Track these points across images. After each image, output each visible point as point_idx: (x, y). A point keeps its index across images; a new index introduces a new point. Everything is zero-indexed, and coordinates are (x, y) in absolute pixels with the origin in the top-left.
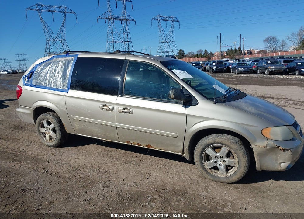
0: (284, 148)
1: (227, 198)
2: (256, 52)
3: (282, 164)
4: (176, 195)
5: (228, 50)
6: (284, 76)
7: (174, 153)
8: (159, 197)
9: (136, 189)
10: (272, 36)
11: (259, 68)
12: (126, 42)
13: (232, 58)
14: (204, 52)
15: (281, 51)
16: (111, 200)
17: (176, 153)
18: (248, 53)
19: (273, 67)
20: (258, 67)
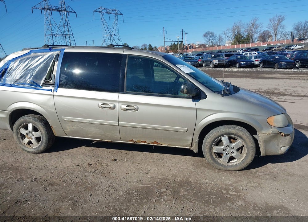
0: (285, 134)
1: (227, 182)
2: (196, 46)
3: (282, 149)
4: (182, 186)
5: (172, 44)
6: (227, 68)
7: (181, 147)
8: (167, 190)
9: (140, 185)
10: (210, 31)
11: (204, 62)
12: (67, 35)
13: (176, 52)
14: (148, 46)
15: (218, 46)
16: (121, 199)
17: (183, 147)
18: (190, 47)
19: (217, 61)
20: (203, 60)
